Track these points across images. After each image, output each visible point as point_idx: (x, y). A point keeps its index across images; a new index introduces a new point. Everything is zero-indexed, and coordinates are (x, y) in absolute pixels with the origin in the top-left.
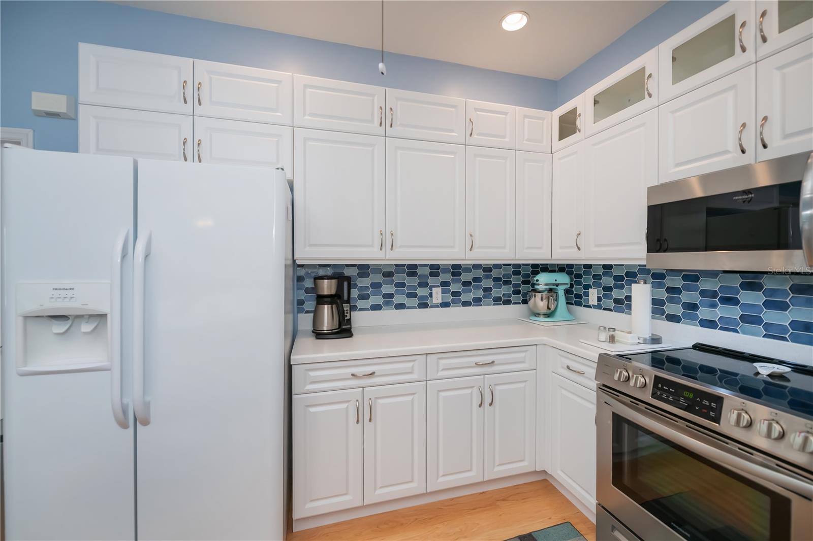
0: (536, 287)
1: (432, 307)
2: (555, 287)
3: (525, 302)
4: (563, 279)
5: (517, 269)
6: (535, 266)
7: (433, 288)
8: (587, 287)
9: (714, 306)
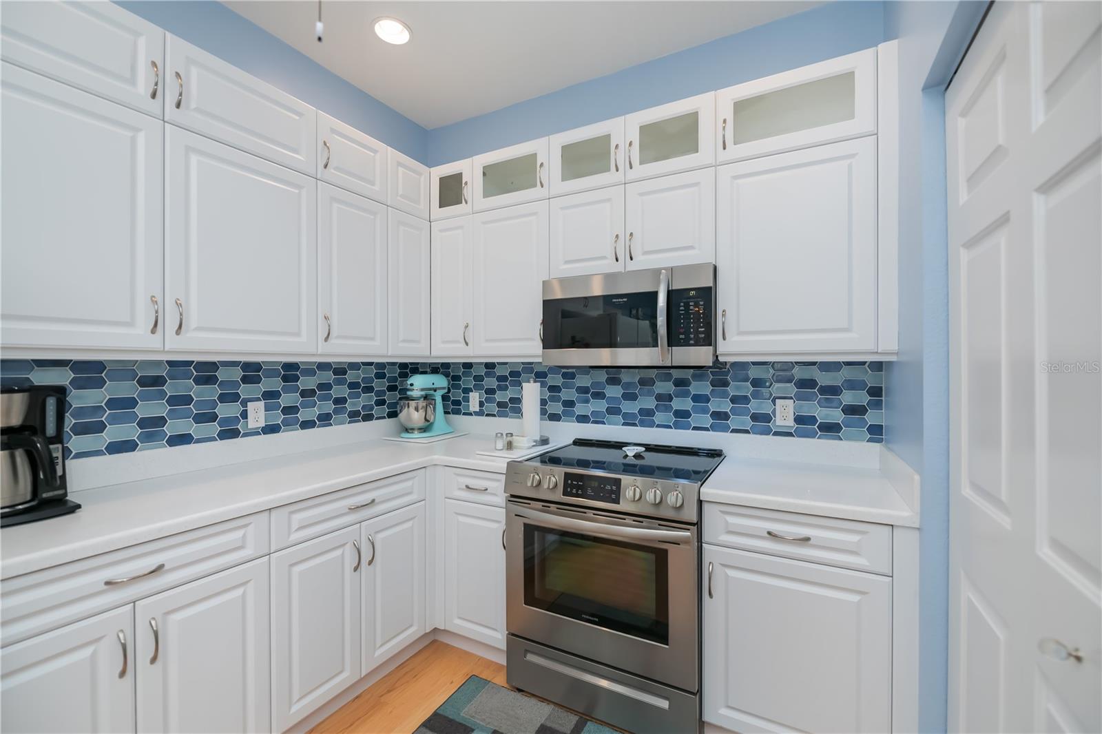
0: (409, 393)
1: (246, 435)
2: (432, 392)
3: (393, 415)
4: (440, 381)
5: (381, 369)
6: (403, 366)
7: (248, 403)
8: (467, 391)
9: (587, 401)
